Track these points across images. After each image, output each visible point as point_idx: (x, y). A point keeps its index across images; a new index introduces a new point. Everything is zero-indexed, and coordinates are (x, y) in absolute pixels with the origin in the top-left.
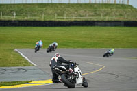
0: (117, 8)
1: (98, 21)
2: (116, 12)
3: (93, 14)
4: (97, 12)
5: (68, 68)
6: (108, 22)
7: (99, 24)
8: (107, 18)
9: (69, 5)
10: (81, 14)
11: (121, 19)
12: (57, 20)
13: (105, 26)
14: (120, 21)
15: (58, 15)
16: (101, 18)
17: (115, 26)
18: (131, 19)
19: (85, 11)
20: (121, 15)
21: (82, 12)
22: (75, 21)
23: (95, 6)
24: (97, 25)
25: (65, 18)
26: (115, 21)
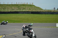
0: (28, 6)
1: (20, 12)
2: (28, 8)
3: (18, 8)
4: (20, 8)
5: (29, 30)
6: (24, 12)
7: (21, 13)
8: (24, 10)
9: (8, 5)
10: (13, 9)
11: (30, 11)
12: (3, 11)
13: (23, 13)
14: (29, 12)
15: (3, 9)
16: (22, 10)
17: (27, 13)
18: (34, 11)
19: (15, 7)
20: (30, 9)
21: (13, 8)
22: (10, 12)
23: (19, 5)
24: (20, 13)
25: (6, 10)
26: (27, 12)
